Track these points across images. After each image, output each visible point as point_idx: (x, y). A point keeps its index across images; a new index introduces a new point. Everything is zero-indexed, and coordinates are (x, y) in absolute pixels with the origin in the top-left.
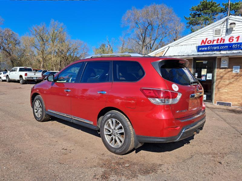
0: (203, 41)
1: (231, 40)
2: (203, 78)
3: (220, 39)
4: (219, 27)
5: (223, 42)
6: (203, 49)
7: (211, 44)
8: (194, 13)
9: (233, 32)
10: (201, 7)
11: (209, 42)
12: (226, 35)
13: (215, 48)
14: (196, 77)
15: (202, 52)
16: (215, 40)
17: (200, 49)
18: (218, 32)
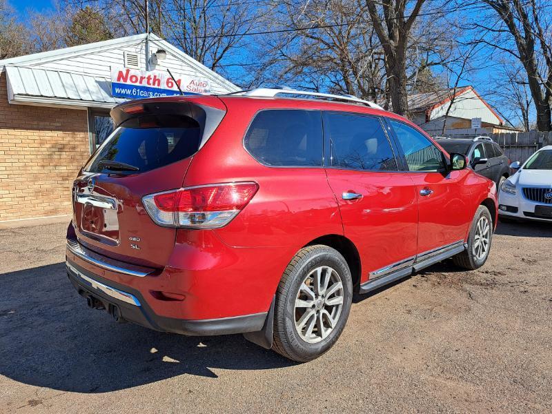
0: (121, 73)
1: (170, 85)
3: (152, 77)
4: (133, 49)
5: (159, 85)
6: (123, 91)
7: (138, 84)
9: (157, 67)
11: (134, 79)
12: (147, 70)
13: (146, 94)
15: (119, 98)
16: (145, 78)
17: (117, 90)
18: (133, 59)
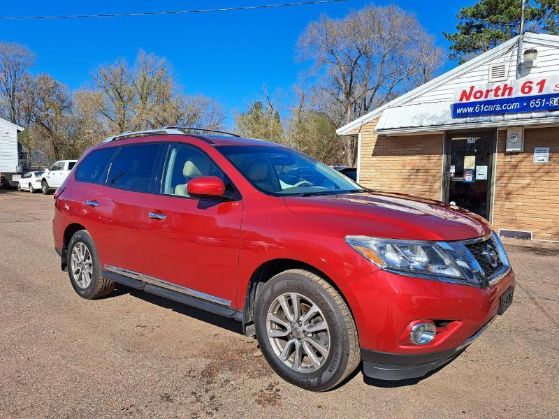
0: (464, 93)
1: (526, 90)
2: (468, 178)
3: (502, 88)
4: (501, 60)
5: (509, 94)
6: (465, 110)
7: (482, 99)
8: (467, 23)
10: (483, 8)
11: (478, 95)
12: (517, 78)
13: (491, 108)
14: (452, 175)
15: (463, 117)
16: (491, 90)
17: (459, 111)
18: (498, 71)
